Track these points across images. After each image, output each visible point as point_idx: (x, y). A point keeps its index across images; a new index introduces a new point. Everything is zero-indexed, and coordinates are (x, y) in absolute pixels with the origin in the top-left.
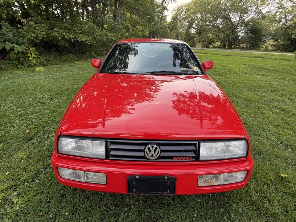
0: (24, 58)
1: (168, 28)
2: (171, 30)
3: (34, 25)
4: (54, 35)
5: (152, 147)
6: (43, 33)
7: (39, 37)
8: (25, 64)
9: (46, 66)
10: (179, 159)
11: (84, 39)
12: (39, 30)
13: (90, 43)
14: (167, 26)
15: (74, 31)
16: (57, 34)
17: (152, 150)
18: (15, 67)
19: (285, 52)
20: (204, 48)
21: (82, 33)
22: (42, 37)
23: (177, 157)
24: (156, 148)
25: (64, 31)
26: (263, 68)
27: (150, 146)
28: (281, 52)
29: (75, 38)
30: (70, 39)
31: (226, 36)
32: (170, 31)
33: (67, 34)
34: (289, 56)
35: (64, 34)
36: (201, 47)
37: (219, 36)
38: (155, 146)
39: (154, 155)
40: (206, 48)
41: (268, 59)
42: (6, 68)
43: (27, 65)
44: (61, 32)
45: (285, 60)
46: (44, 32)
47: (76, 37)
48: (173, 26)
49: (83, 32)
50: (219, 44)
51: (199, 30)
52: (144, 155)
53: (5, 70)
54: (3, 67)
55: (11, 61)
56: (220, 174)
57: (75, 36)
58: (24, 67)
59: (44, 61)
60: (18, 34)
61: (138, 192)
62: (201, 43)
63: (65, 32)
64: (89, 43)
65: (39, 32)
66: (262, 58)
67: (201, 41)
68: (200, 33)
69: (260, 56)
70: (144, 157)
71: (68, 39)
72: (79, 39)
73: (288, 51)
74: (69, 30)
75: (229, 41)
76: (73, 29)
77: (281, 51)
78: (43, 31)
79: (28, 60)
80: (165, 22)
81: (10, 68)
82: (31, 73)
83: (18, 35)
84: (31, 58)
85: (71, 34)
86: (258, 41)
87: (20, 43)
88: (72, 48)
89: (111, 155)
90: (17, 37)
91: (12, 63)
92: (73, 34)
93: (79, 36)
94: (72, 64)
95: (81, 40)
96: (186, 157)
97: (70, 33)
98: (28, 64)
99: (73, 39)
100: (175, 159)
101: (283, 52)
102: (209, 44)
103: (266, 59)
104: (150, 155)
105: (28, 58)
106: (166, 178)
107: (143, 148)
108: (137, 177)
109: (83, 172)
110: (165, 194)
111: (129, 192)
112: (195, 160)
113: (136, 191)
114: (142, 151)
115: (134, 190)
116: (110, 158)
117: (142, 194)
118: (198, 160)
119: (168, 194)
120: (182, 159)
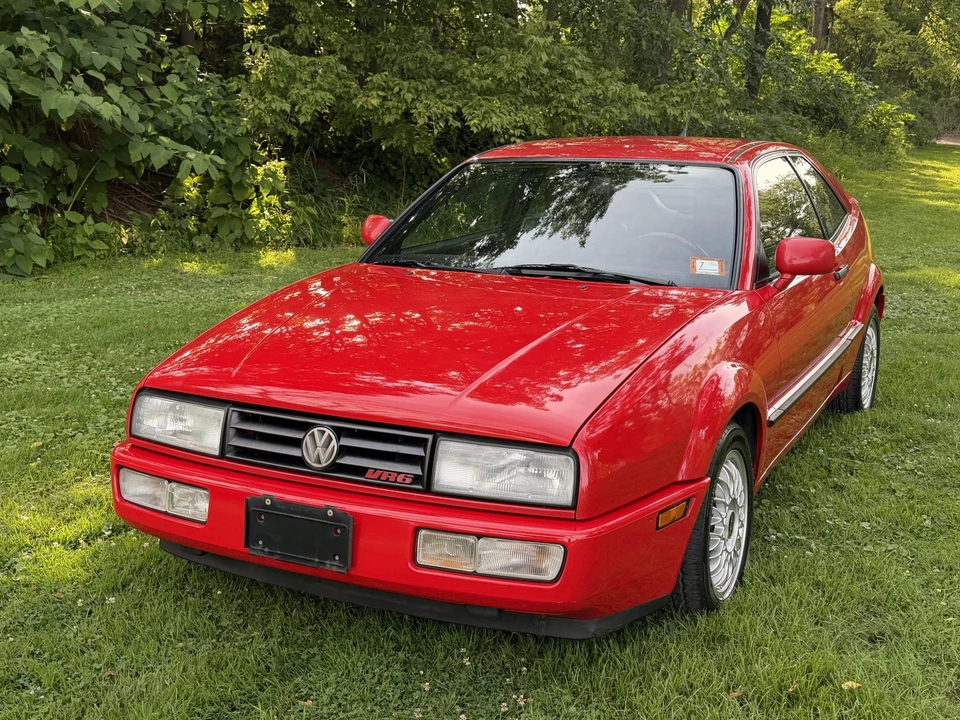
0: (225, 206)
3: (289, 63)
4: (362, 106)
5: (321, 434)
6: (319, 94)
7: (299, 111)
8: (222, 232)
9: (306, 250)
10: (379, 478)
12: (305, 84)
16: (376, 102)
18: (184, 246)
21: (498, 89)
22: (313, 115)
23: (376, 470)
24: (329, 440)
25: (413, 83)
27: (315, 430)
29: (457, 116)
33: (422, 98)
35: (409, 97)
38: (328, 432)
39: (323, 458)
42: (148, 247)
43: (232, 237)
44: (397, 89)
46: (324, 90)
47: (463, 111)
52: (300, 454)
53: (142, 254)
54: (140, 240)
55: (174, 217)
56: (478, 539)
57: (459, 109)
58: (217, 246)
59: (304, 223)
60: (224, 103)
61: (267, 550)
63: (416, 89)
65: (303, 92)
70: (300, 461)
71: (421, 122)
72: (476, 121)
78: (321, 88)
79: (240, 218)
81: (162, 248)
82: (232, 274)
83: (225, 106)
84: (254, 210)
87: (223, 140)
89: (231, 448)
90: (216, 115)
91: (175, 228)
92: (451, 97)
93: (480, 107)
95: (484, 125)
96: (399, 473)
97: (439, 91)
98: (238, 233)
99: (443, 121)
100: (369, 477)
104: (314, 456)
105: (244, 207)
106: (330, 513)
107: (298, 435)
108: (268, 502)
109: (166, 482)
110: (328, 567)
111: (247, 544)
112: (420, 487)
113: (264, 545)
114: (297, 443)
115: (260, 543)
116: (229, 456)
117: (277, 557)
118: (428, 489)
119: (336, 569)
120: (387, 480)
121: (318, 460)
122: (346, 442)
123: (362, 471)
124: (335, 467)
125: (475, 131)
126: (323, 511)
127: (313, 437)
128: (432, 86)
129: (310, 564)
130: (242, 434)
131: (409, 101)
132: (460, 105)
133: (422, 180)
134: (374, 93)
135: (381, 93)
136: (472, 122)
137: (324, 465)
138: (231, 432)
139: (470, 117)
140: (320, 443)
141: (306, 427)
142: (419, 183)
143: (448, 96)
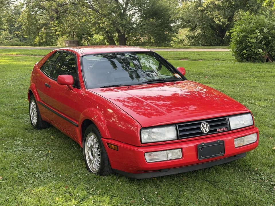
10: (220, 131)
19: (210, 47)
23: (219, 129)
24: (207, 125)
26: (200, 74)
27: (203, 124)
28: (206, 47)
31: (111, 24)
34: (220, 53)
36: (67, 45)
37: (99, 24)
38: (206, 123)
41: (196, 60)
45: (218, 60)
50: (101, 38)
52: (201, 131)
56: (244, 137)
62: (65, 37)
66: (186, 58)
67: (65, 34)
69: (183, 56)
73: (215, 46)
75: (119, 31)
77: (204, 45)
86: (166, 31)
96: (224, 128)
100: (218, 131)
101: (208, 47)
102: (81, 39)
103: (192, 60)
106: (219, 141)
108: (203, 144)
109: (165, 151)
110: (219, 155)
111: (198, 158)
114: (199, 128)
115: (202, 156)
116: (180, 138)
117: (206, 158)
118: (230, 130)
119: (221, 155)
121: (206, 131)
122: (211, 124)
123: (216, 130)
124: (210, 131)
126: (216, 142)
127: (203, 126)
129: (215, 157)
130: (181, 131)
137: (207, 132)
138: (179, 132)
140: (205, 127)
141: (200, 124)
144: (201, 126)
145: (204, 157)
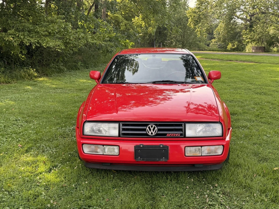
1: (190, 20)
2: (196, 22)
4: (7, 40)
5: (152, 126)
10: (170, 136)
11: (51, 44)
13: (61, 49)
14: (188, 15)
15: (37, 32)
16: (12, 39)
17: (152, 129)
20: (260, 52)
21: (49, 35)
23: (169, 134)
24: (154, 128)
25: (23, 33)
27: (150, 126)
29: (38, 43)
30: (31, 45)
32: (195, 25)
33: (26, 37)
35: (22, 37)
36: (254, 51)
38: (154, 126)
39: (153, 133)
40: (265, 52)
44: (17, 35)
47: (39, 41)
48: (199, 16)
49: (50, 33)
51: (248, 20)
52: (146, 133)
56: (201, 147)
57: (38, 41)
62: (254, 43)
63: (24, 35)
64: (59, 50)
67: (254, 41)
68: (251, 26)
70: (146, 134)
71: (27, 44)
74: (29, 32)
76: (36, 30)
80: (185, 9)
85: (32, 37)
88: (29, 57)
89: (122, 134)
92: (35, 37)
93: (45, 40)
94: (31, 82)
95: (47, 45)
96: (176, 134)
97: (31, 35)
99: (35, 44)
100: (168, 136)
102: (270, 45)
106: (161, 146)
107: (145, 128)
108: (141, 146)
109: (102, 146)
110: (161, 161)
111: (136, 159)
112: (183, 137)
113: (140, 158)
114: (145, 130)
115: (139, 157)
116: (122, 136)
117: (145, 160)
118: (185, 137)
119: (163, 161)
120: (173, 136)
121: (152, 133)
122: (159, 128)
123: (166, 134)
124: (157, 135)
125: (45, 47)
126: (159, 146)
127: (149, 128)
128: (27, 34)
129: (156, 161)
130: (124, 129)
131: (22, 38)
132: (38, 39)
133: (17, 63)
134: (10, 36)
135: (12, 36)
136: (44, 45)
138: (121, 129)
139: (43, 43)
141: (146, 125)
142: (17, 64)
143: (34, 37)
144: (148, 128)
145: (142, 159)
